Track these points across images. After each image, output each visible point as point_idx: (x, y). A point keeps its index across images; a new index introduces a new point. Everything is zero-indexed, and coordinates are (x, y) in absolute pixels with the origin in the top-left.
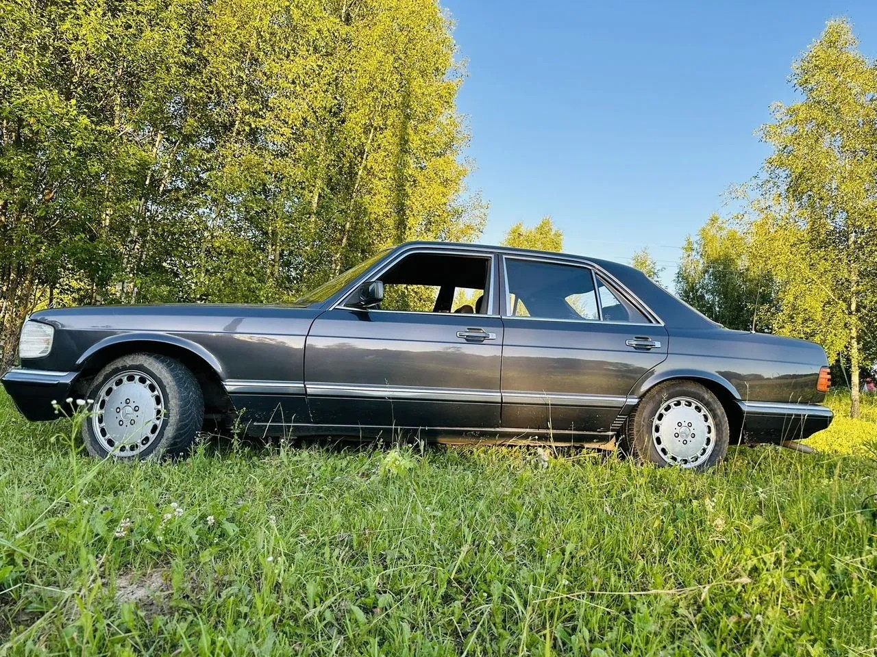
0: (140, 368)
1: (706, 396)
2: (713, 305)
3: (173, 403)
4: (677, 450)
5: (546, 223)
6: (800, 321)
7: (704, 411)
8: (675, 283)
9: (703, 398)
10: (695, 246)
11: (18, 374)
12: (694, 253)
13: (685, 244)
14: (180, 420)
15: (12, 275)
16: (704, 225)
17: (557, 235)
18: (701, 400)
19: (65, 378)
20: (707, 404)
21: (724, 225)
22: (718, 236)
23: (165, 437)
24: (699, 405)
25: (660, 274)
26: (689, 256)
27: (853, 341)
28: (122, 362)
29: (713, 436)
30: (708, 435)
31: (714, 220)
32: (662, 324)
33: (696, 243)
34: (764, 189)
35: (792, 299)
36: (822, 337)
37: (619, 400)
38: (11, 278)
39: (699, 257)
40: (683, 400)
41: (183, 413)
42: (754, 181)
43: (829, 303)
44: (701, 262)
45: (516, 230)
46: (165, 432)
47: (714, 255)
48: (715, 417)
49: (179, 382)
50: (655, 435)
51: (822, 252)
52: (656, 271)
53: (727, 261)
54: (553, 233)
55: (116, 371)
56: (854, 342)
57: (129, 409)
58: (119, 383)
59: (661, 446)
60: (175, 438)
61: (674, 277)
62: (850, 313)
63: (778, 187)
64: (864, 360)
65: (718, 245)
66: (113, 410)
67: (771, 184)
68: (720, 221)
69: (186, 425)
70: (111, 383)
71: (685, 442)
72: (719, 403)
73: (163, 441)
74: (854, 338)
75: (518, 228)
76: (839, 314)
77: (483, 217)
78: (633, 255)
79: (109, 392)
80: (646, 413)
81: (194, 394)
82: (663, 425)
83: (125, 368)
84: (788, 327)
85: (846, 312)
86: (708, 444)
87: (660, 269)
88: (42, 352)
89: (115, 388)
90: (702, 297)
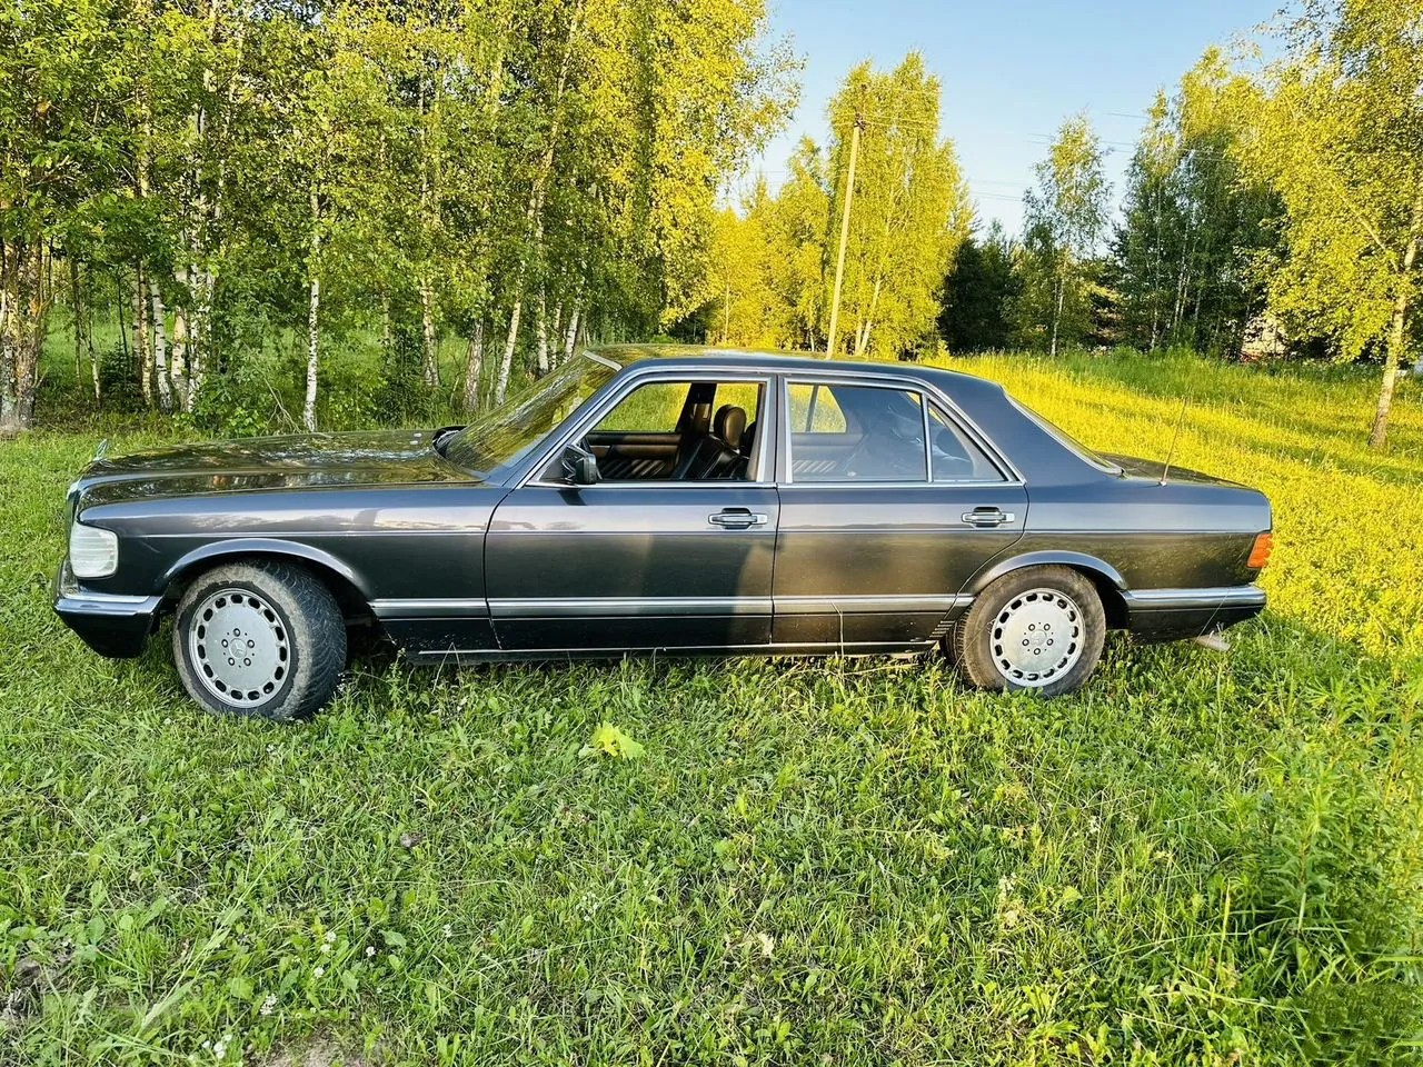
0: (248, 586)
1: (1077, 586)
2: (1187, 216)
3: (303, 641)
4: (1024, 662)
5: (912, 62)
6: (1315, 283)
7: (1071, 606)
8: (1127, 177)
9: (1072, 590)
10: (1171, 107)
11: (77, 601)
12: (1167, 120)
13: (1153, 103)
14: (314, 664)
15: (7, 248)
16: (1191, 68)
17: (932, 86)
18: (1068, 591)
19: (145, 605)
20: (1077, 597)
21: (1227, 68)
22: (1214, 89)
23: (295, 688)
24: (1065, 598)
25: (1104, 160)
26: (1157, 126)
27: (1398, 317)
28: (221, 576)
29: (1080, 641)
30: (1073, 640)
31: (1210, 58)
32: (1023, 481)
33: (1174, 100)
34: (1294, 36)
35: (1307, 245)
36: (1348, 313)
37: (946, 600)
38: (7, 253)
39: (1174, 128)
40: (1041, 592)
41: (318, 653)
42: (1279, 20)
43: (1368, 252)
44: (1178, 136)
45: (859, 74)
46: (296, 680)
47: (1201, 125)
48: (1085, 614)
49: (308, 608)
50: (994, 642)
51: (1373, 160)
52: (1097, 154)
53: (1222, 139)
54: (924, 81)
55: (214, 588)
56: (1399, 319)
57: (240, 644)
58: (221, 604)
59: (1002, 657)
60: (309, 687)
61: (1126, 164)
62: (1402, 270)
63: (1319, 34)
64: (1409, 349)
65: (1211, 106)
66: (217, 642)
67: (1307, 28)
68: (1220, 60)
69: (323, 669)
70: (210, 603)
71: (1037, 652)
72: (1096, 595)
73: (294, 691)
74: (1399, 312)
75: (863, 70)
76: (1383, 273)
77: (795, 90)
78: (1061, 124)
79: (208, 615)
80: (983, 615)
81: (330, 620)
82: (1008, 628)
83: (226, 585)
84: (1296, 291)
85: (1396, 268)
86: (1071, 651)
87: (1105, 149)
88: (106, 568)
89: (215, 609)
90: (1171, 202)
